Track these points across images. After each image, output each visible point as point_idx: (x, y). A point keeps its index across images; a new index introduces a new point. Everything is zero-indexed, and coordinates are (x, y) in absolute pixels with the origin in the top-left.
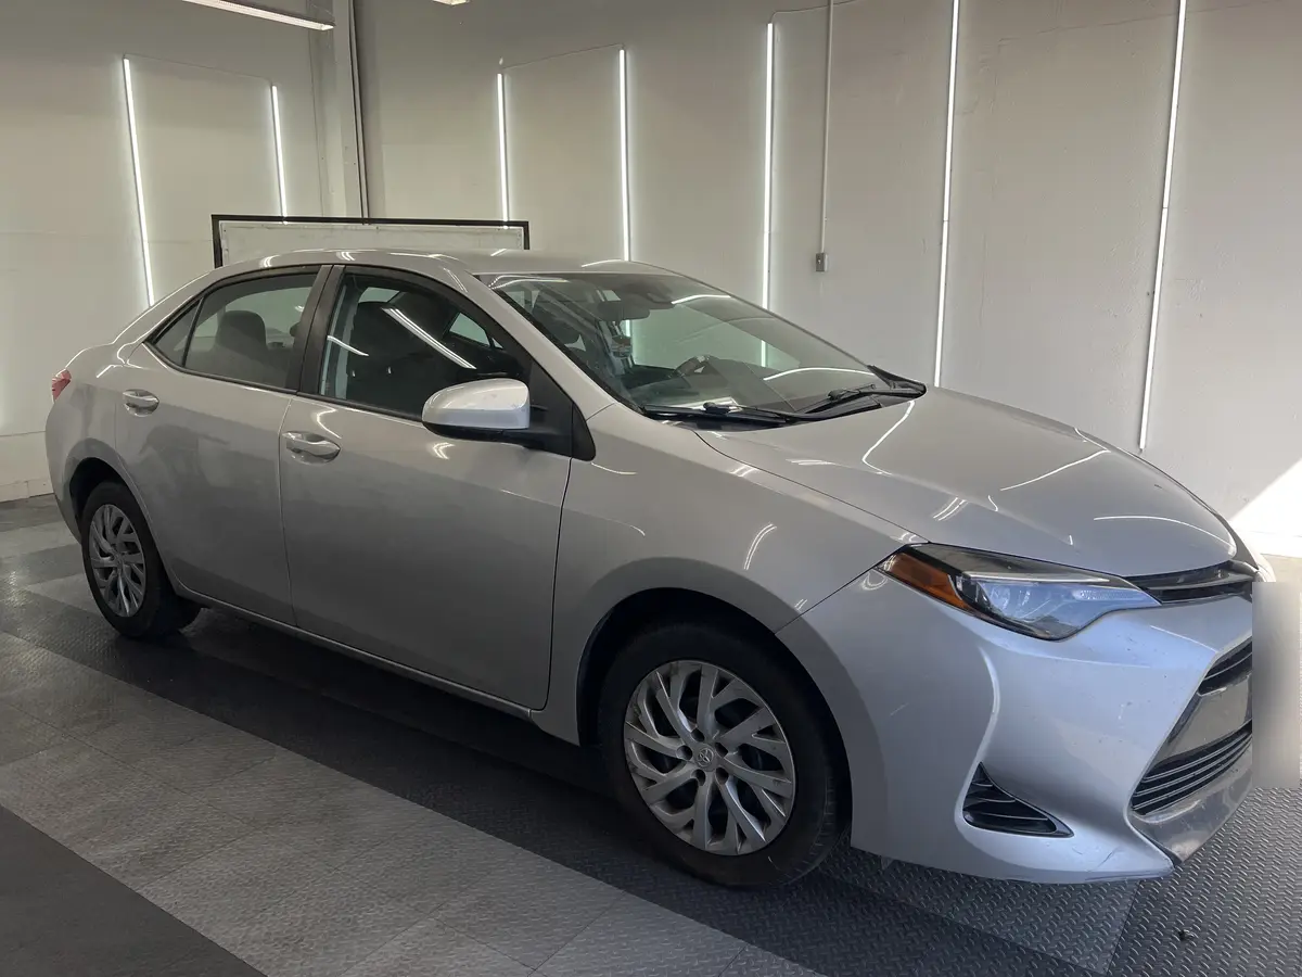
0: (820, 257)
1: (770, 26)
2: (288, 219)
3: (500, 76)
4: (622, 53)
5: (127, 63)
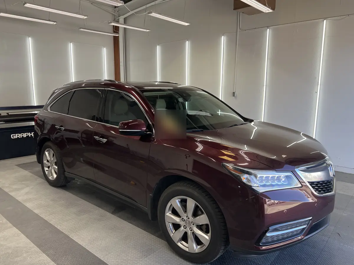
0: (234, 93)
1: (223, 37)
3: (158, 46)
4: (187, 42)
5: (71, 44)
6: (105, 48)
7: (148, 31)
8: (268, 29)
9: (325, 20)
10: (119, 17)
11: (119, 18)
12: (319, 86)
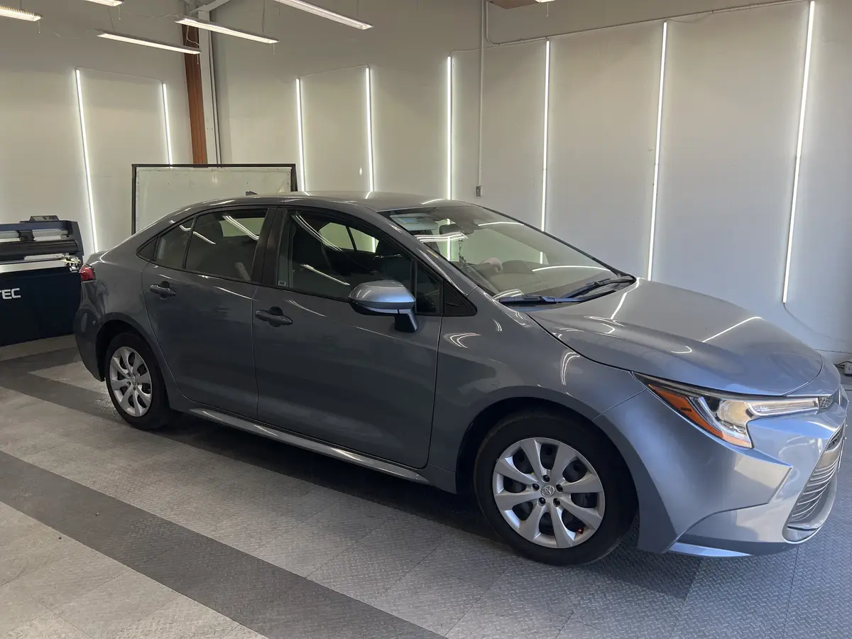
0: (478, 188)
1: (449, 58)
2: (174, 166)
3: (298, 81)
5: (78, 71)
6: (164, 85)
7: (271, 42)
8: (548, 42)
9: (665, 21)
10: (197, 7)
11: (199, 8)
12: (657, 167)
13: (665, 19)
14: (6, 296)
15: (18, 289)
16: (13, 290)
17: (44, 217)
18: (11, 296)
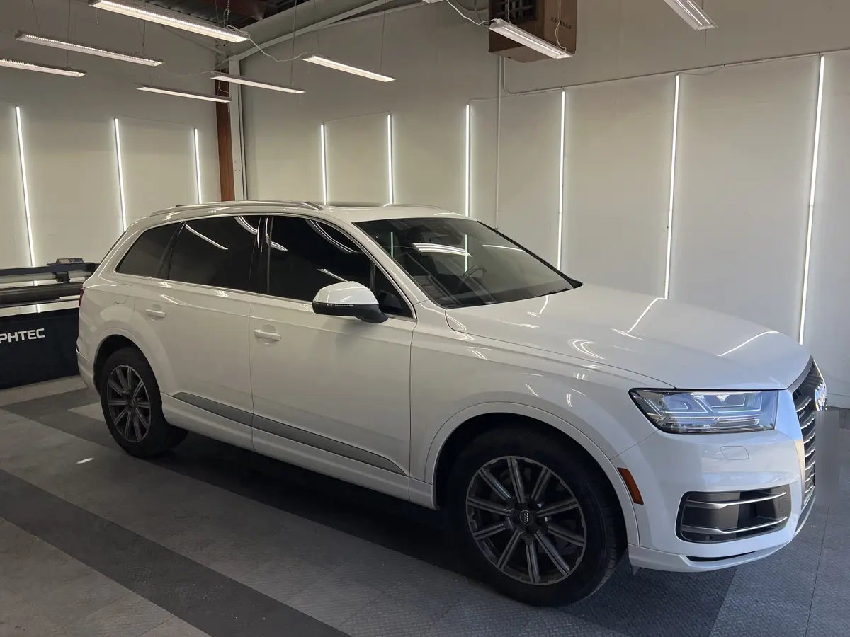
1: (468, 107)
3: (322, 126)
4: (389, 116)
6: (196, 130)
7: (298, 92)
8: (563, 93)
9: (678, 74)
11: (228, 59)
12: (671, 212)
13: (677, 72)
14: (31, 336)
15: (43, 329)
16: (38, 331)
17: (69, 259)
18: (36, 336)
